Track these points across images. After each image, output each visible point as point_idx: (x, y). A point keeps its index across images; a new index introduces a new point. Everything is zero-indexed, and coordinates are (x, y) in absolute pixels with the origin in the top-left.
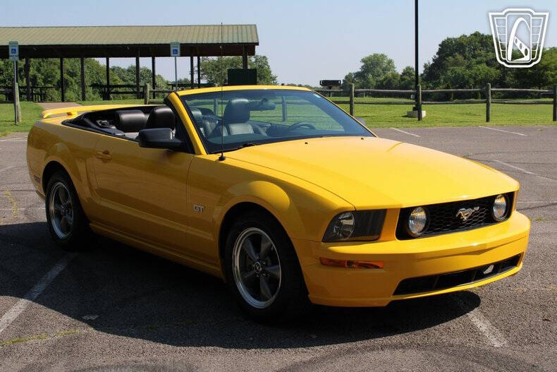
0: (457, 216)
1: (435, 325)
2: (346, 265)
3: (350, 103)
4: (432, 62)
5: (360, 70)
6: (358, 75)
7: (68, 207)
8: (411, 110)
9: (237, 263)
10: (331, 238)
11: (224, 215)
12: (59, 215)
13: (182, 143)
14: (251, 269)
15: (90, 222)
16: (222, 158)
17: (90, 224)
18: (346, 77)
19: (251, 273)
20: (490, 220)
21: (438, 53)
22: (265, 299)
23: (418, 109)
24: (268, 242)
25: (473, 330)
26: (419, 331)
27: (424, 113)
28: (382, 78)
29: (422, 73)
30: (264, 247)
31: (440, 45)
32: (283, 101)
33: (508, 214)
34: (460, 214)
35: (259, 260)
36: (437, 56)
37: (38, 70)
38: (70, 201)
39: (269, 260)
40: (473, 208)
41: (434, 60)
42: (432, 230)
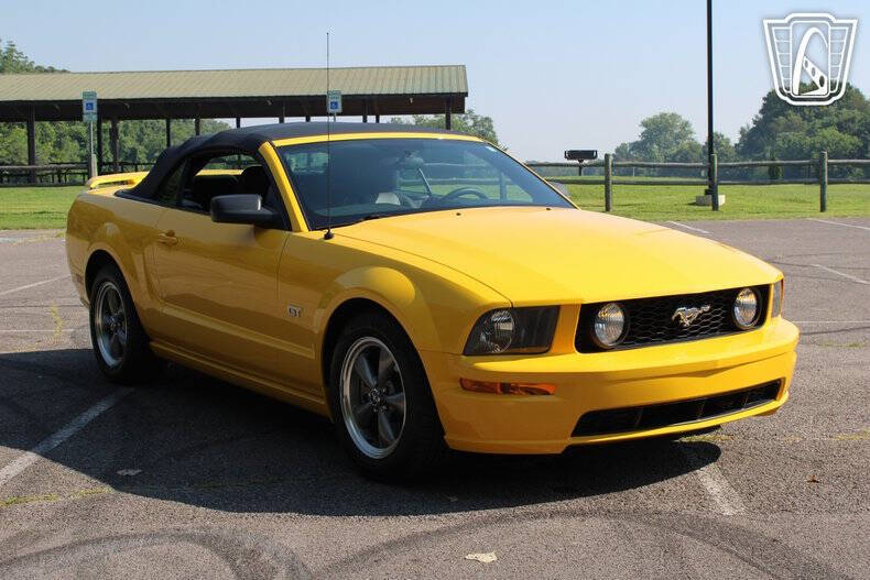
0: (673, 318)
1: (641, 485)
2: (499, 390)
3: (606, 183)
4: (752, 126)
5: (639, 139)
6: (635, 146)
7: (120, 319)
8: (702, 193)
9: (347, 391)
10: (475, 349)
11: (326, 321)
12: (108, 331)
13: (273, 216)
14: (366, 399)
15: (150, 340)
16: (328, 236)
17: (153, 344)
18: (617, 150)
19: (367, 406)
20: (730, 327)
21: (762, 112)
22: (385, 445)
23: (712, 192)
24: (388, 360)
25: (699, 492)
26: (616, 494)
27: (722, 199)
28: (674, 150)
29: (737, 142)
30: (383, 365)
31: (764, 99)
32: (500, 181)
33: (760, 319)
34: (679, 316)
35: (376, 386)
36: (761, 116)
37: (140, 140)
38: (122, 310)
39: (391, 386)
40: (699, 308)
41: (755, 122)
42: (633, 339)
